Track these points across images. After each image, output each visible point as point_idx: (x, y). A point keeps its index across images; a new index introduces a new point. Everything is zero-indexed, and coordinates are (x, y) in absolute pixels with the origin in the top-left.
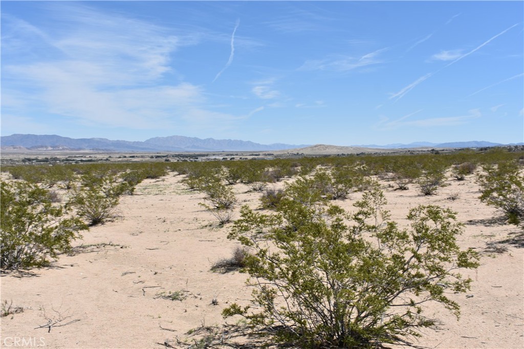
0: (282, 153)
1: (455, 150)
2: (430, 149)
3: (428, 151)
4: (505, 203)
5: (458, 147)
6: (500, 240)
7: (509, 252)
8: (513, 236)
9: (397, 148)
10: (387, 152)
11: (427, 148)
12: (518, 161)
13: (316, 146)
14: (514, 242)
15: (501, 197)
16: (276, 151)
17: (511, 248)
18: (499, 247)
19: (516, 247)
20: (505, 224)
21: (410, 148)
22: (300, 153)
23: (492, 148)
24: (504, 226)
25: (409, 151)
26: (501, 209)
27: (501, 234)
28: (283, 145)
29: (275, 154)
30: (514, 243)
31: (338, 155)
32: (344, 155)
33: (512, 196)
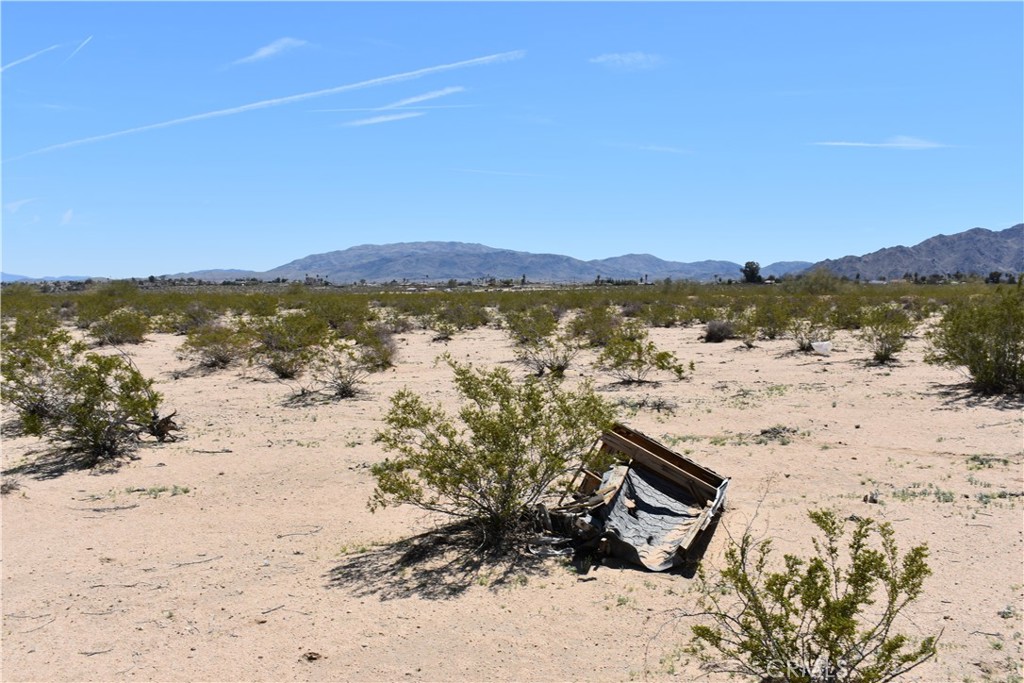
4: (20, 394)
6: (8, 468)
7: (23, 490)
8: (33, 458)
12: (56, 312)
14: (34, 469)
15: (12, 383)
17: (27, 482)
19: (37, 478)
20: (20, 435)
23: (9, 284)
24: (18, 439)
26: (12, 405)
27: (10, 456)
30: (34, 472)
33: (35, 380)
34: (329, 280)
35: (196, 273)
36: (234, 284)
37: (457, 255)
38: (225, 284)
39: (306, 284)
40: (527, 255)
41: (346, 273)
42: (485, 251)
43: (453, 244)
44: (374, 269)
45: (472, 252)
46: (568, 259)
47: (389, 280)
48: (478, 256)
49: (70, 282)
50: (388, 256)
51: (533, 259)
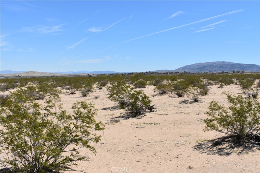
0: (10, 75)
1: (99, 75)
2: (87, 74)
3: (86, 75)
4: (119, 99)
5: (100, 74)
6: (117, 117)
9: (71, 73)
10: (66, 75)
11: (85, 74)
12: (126, 80)
13: (29, 72)
15: (117, 97)
16: (6, 75)
17: (121, 120)
18: (116, 120)
20: (119, 109)
21: (78, 74)
22: (20, 75)
23: (115, 74)
25: (77, 75)
26: (117, 102)
28: (11, 71)
29: (5, 76)
30: (123, 118)
31: (41, 77)
32: (44, 77)
33: (122, 96)
34: (190, 72)
35: (157, 71)
36: (166, 73)
37: (224, 65)
38: (164, 73)
39: (184, 73)
40: (244, 64)
41: (194, 70)
42: (232, 64)
43: (223, 62)
44: (202, 69)
45: (228, 64)
46: (256, 65)
47: (206, 72)
48: (230, 65)
49: (128, 73)
50: (205, 65)
51: (246, 65)
